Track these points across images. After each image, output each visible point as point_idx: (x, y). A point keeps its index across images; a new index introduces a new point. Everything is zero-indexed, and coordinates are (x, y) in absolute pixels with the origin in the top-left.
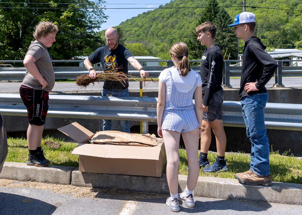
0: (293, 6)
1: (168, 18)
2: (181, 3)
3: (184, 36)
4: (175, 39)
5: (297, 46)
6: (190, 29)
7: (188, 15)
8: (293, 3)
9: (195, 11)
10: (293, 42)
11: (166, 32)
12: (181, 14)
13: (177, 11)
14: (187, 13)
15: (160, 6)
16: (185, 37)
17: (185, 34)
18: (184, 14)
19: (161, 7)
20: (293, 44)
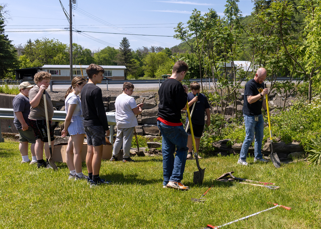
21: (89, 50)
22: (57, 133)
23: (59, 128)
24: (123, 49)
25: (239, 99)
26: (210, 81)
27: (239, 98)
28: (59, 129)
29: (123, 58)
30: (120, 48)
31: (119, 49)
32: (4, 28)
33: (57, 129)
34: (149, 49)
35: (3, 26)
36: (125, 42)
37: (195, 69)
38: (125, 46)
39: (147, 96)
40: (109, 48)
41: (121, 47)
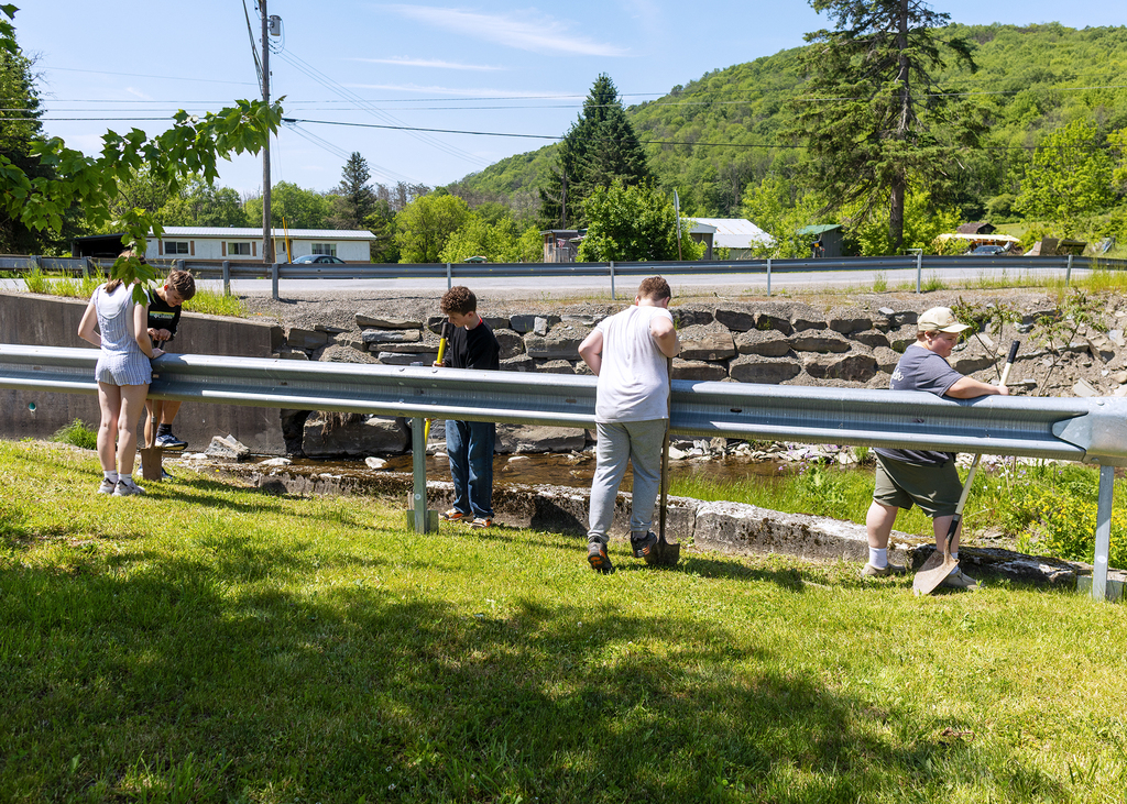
0: (1005, 95)
1: (680, 124)
2: (729, 81)
3: (703, 175)
4: (678, 185)
5: (991, 209)
6: (724, 158)
7: (733, 116)
8: (1006, 86)
9: (751, 106)
10: (982, 199)
11: (662, 166)
12: (716, 113)
13: (708, 105)
14: (730, 111)
15: (675, 88)
16: (708, 181)
17: (708, 169)
18: (724, 113)
19: (677, 91)
20: (982, 205)
21: (233, 192)
22: (314, 437)
23: (320, 419)
24: (349, 184)
25: (878, 327)
26: (769, 269)
27: (880, 324)
28: (320, 422)
29: (351, 211)
30: (342, 182)
31: (341, 186)
32: (39, 119)
33: (313, 424)
34: (391, 190)
35: (39, 114)
36: (356, 166)
37: (640, 235)
38: (356, 178)
39: (586, 317)
40: (284, 185)
41: (345, 180)
